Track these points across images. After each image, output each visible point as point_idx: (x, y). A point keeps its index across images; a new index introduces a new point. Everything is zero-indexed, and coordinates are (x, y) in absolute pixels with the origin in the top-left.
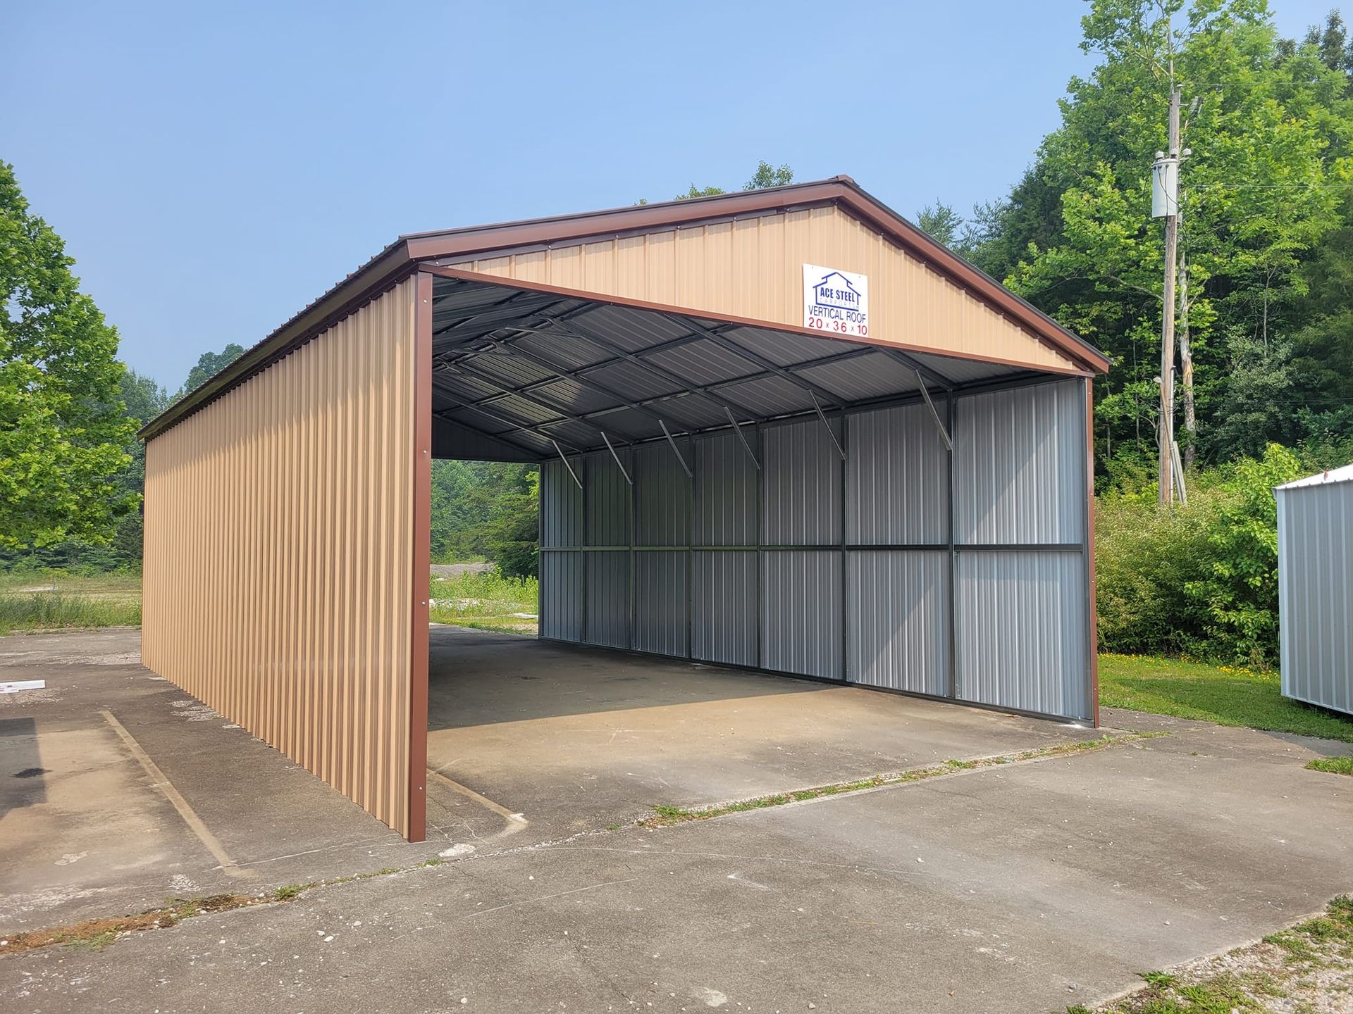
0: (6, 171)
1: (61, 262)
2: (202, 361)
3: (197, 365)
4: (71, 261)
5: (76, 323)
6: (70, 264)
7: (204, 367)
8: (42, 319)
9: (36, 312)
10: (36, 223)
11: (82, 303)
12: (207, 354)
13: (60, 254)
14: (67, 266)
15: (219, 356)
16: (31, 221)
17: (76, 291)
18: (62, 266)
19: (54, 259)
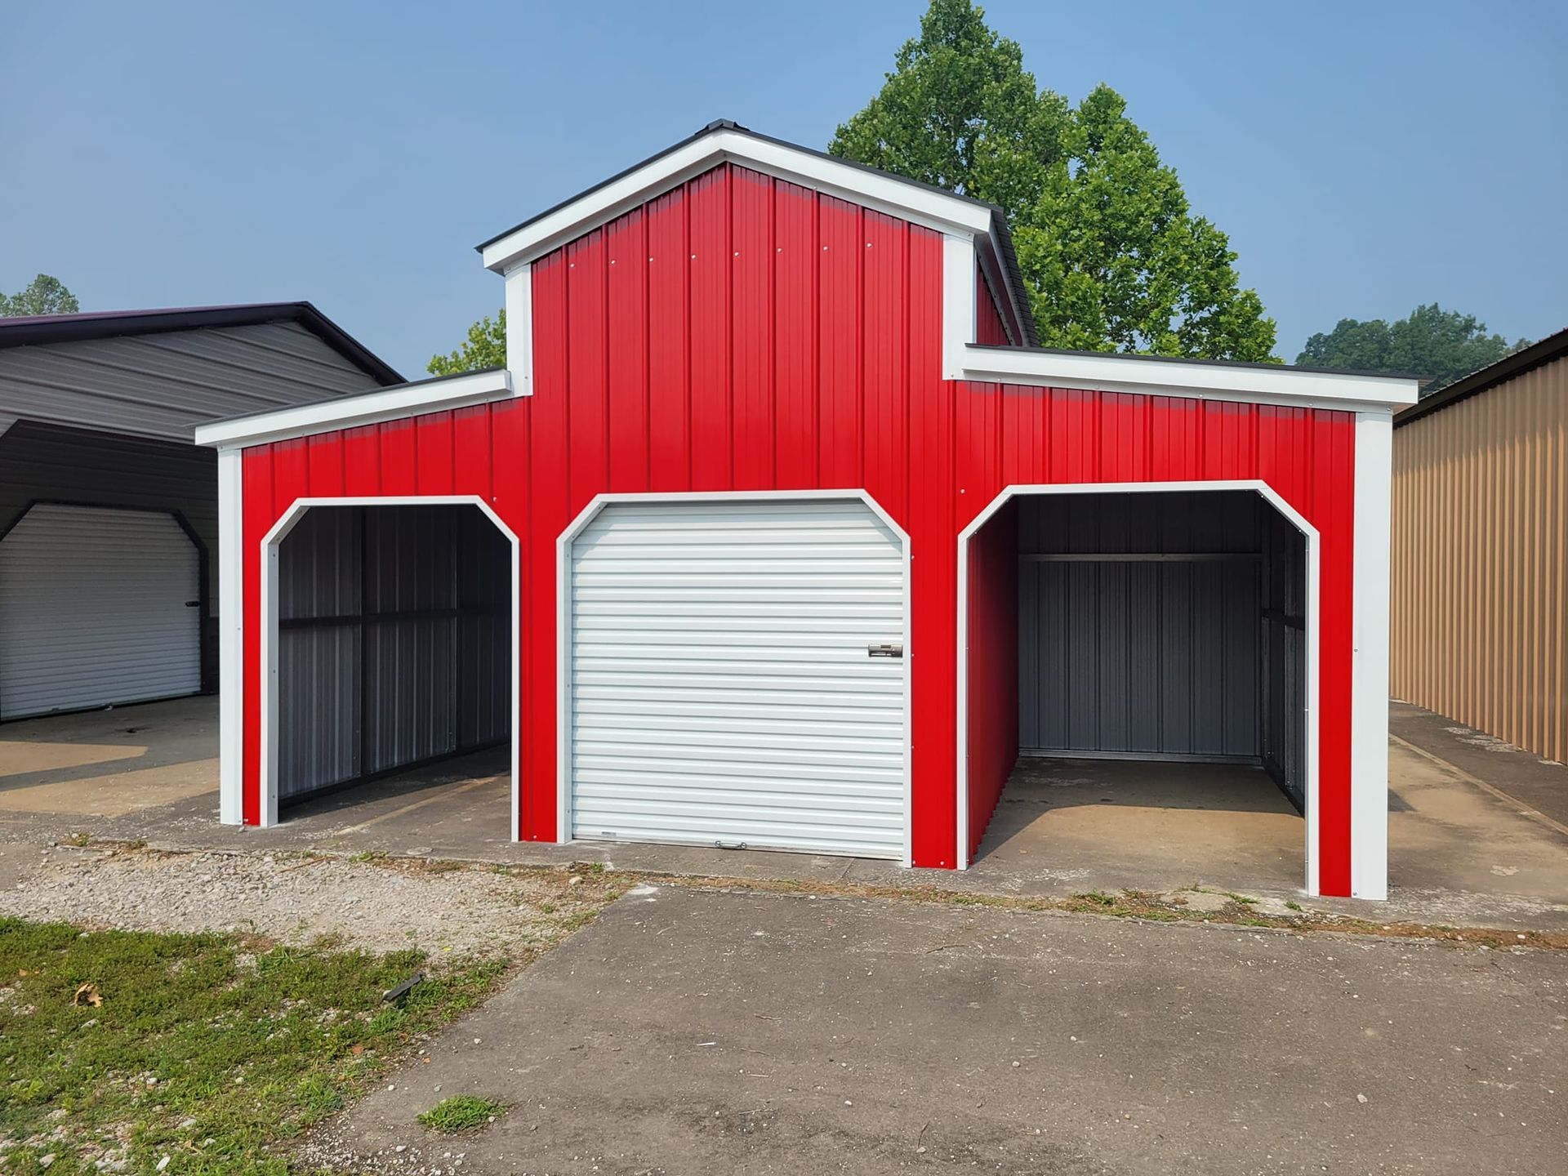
0: (1171, 176)
1: (1225, 260)
2: (1309, 344)
3: (1304, 350)
4: (1234, 257)
5: (1240, 321)
6: (1232, 260)
7: (1312, 352)
8: (1203, 322)
9: (1196, 318)
10: (1199, 224)
11: (1245, 300)
12: (1315, 336)
13: (1224, 251)
14: (1230, 262)
15: (1329, 337)
16: (1194, 223)
17: (1235, 287)
18: (1226, 264)
19: (1219, 259)
